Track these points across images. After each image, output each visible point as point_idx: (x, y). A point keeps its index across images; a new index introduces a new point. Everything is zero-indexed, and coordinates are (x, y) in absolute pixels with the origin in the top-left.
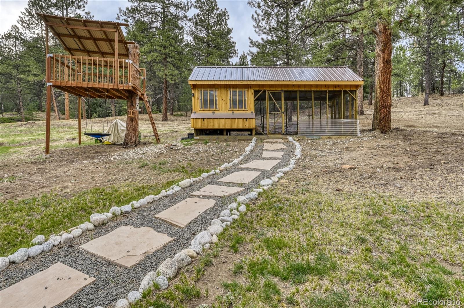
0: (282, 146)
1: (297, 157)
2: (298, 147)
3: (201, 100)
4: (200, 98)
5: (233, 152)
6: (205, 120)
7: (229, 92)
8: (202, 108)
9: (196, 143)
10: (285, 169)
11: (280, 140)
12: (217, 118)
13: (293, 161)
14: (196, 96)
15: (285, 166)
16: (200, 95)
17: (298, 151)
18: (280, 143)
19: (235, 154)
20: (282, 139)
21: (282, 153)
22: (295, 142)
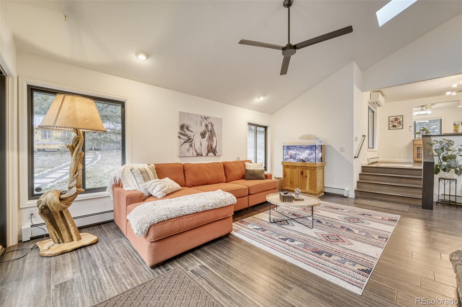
0: (92, 156)
1: (98, 160)
2: (100, 156)
3: (42, 135)
4: (41, 134)
5: (66, 159)
6: (45, 145)
7: (61, 132)
8: (42, 138)
9: (39, 156)
10: (92, 164)
11: (92, 154)
12: (54, 144)
13: (95, 162)
14: (39, 133)
15: (92, 163)
16: (41, 132)
17: (99, 158)
18: (91, 155)
19: (67, 160)
20: (93, 153)
21: (92, 159)
22: (99, 154)
